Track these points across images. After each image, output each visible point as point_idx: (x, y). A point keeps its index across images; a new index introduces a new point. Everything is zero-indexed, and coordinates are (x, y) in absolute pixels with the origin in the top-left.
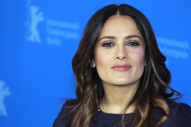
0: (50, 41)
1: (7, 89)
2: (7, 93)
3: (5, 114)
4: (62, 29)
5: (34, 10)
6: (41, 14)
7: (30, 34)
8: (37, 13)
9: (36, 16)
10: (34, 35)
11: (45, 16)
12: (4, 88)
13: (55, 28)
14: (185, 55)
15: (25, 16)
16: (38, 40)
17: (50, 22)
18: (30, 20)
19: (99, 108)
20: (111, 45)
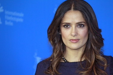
20: (69, 27)
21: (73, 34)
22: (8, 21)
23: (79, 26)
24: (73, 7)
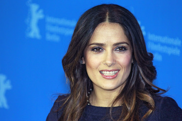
0: (49, 37)
1: (8, 82)
2: (8, 86)
3: (6, 106)
4: (60, 26)
5: (34, 7)
6: (41, 11)
7: (30, 30)
8: (38, 11)
9: (36, 14)
10: (34, 32)
11: (45, 13)
12: (5, 82)
13: (54, 25)
14: (177, 52)
15: (26, 13)
16: (38, 36)
17: (50, 19)
18: (31, 17)
19: (89, 103)
20: (101, 50)
21: (109, 62)
22: (52, 33)
23: (118, 49)
24: (107, 17)
